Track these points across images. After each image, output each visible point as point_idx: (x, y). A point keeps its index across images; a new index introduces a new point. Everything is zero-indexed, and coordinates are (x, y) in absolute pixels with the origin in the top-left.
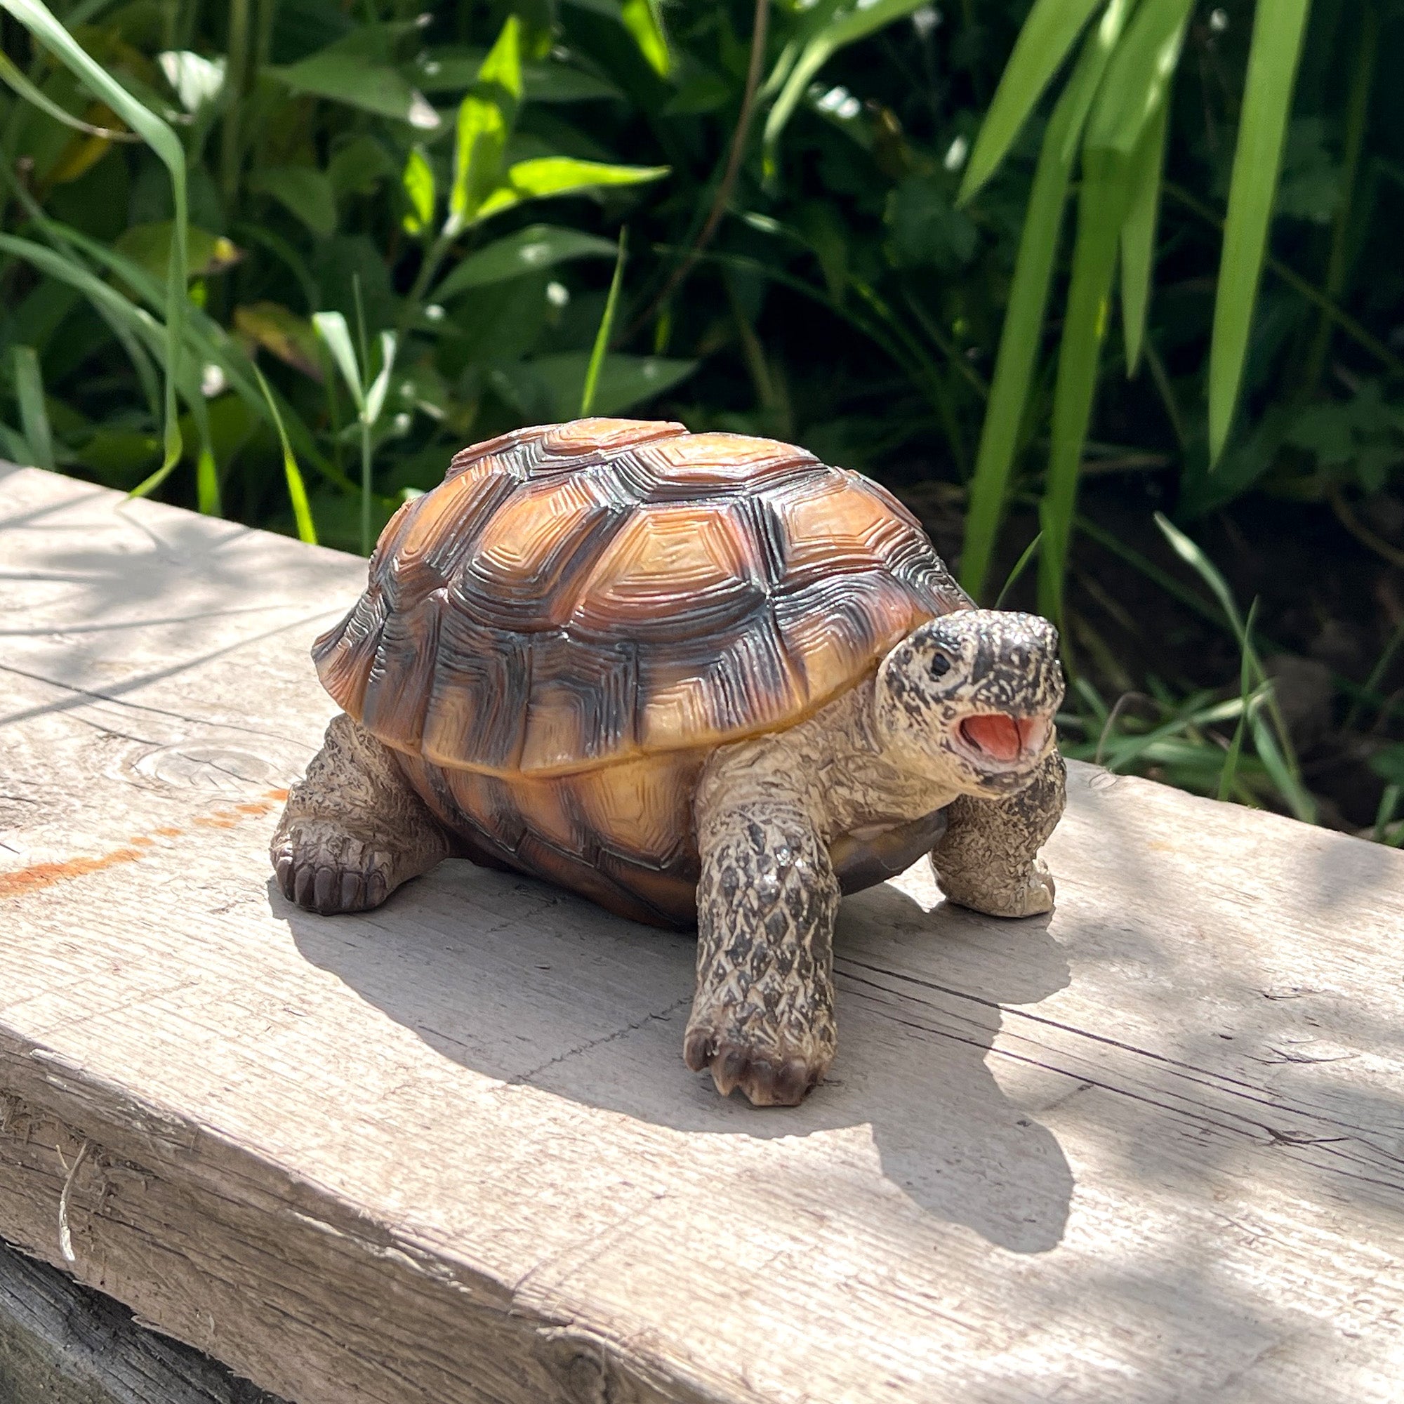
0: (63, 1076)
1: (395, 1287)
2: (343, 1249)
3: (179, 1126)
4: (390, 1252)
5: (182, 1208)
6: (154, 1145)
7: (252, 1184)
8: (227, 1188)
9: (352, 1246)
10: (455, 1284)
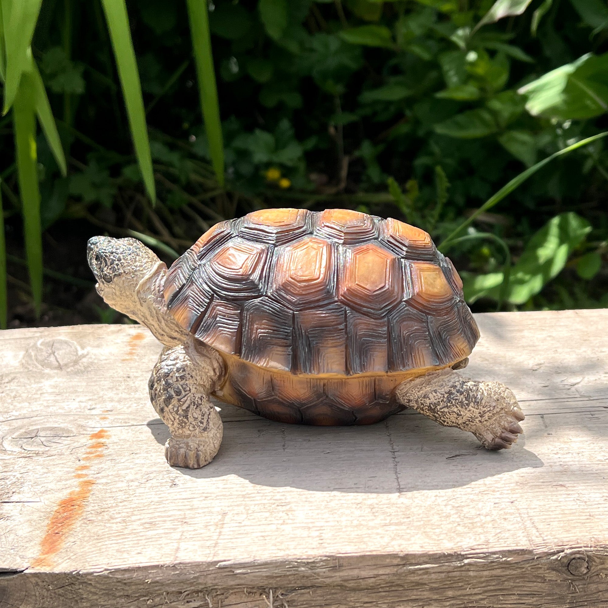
0: (244, 567)
1: (471, 573)
2: (440, 570)
3: (325, 560)
4: (466, 561)
5: (336, 593)
6: (315, 573)
7: (378, 566)
8: (364, 574)
9: (444, 568)
10: (504, 559)
